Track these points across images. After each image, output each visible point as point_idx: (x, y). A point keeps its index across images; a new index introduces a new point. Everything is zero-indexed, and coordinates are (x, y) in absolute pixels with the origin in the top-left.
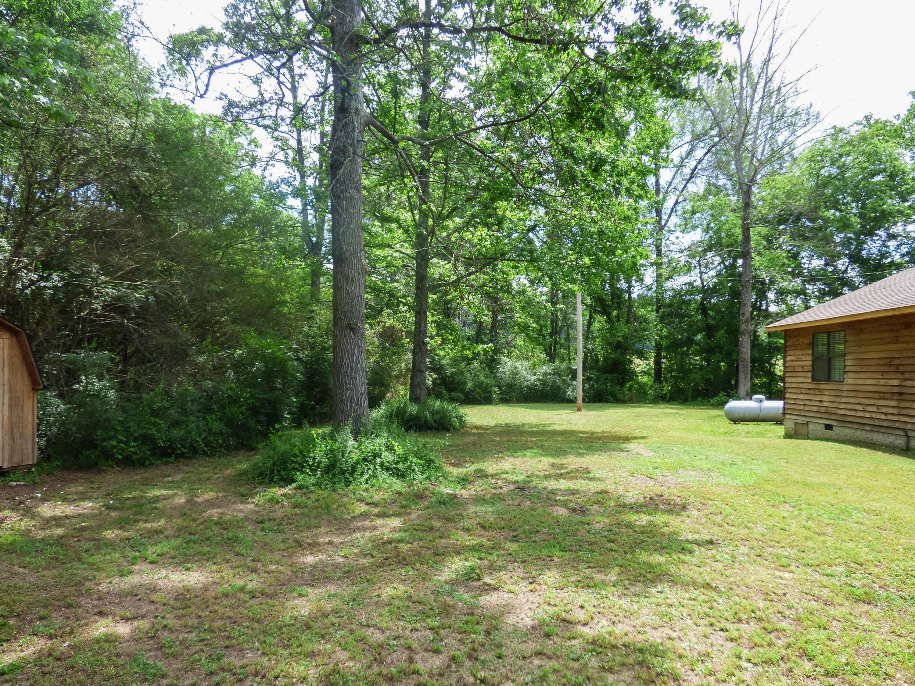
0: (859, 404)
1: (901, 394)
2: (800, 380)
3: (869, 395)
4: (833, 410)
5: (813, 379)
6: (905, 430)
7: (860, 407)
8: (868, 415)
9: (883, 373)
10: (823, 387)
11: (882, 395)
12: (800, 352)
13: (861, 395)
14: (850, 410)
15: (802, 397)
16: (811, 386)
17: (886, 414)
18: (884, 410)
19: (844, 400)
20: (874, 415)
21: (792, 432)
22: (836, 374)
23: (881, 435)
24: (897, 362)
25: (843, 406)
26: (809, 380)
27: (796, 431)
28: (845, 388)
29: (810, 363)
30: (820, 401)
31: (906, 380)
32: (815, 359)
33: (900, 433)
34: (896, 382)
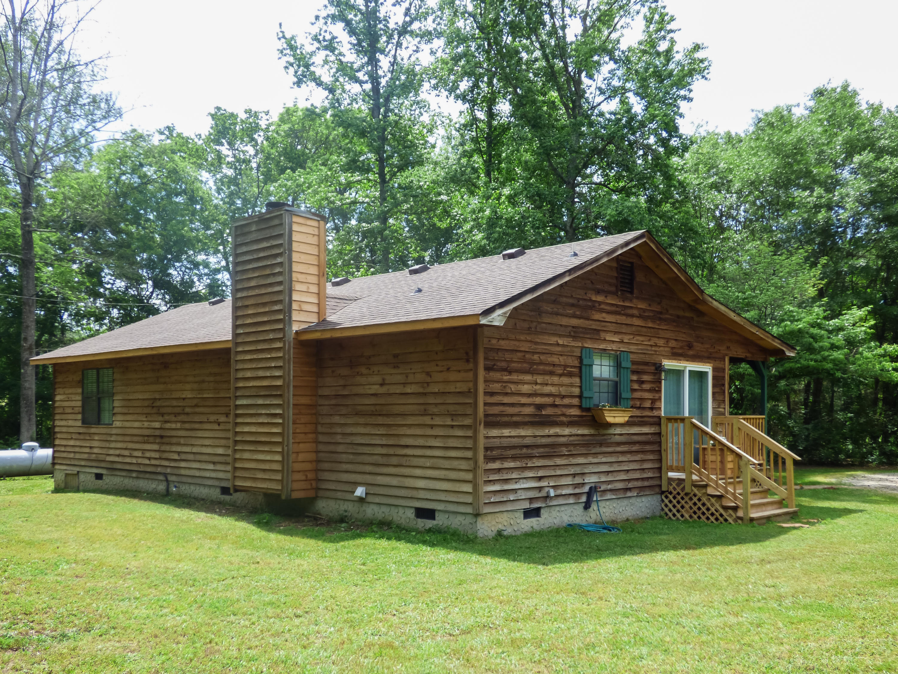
0: (126, 449)
1: (162, 437)
2: (71, 423)
3: (135, 439)
4: (102, 457)
5: (84, 422)
6: (165, 475)
7: (126, 453)
8: (134, 461)
9: (147, 414)
10: (93, 430)
11: (146, 439)
12: (70, 391)
13: (128, 439)
14: (118, 456)
15: (72, 443)
16: (81, 430)
17: (149, 459)
18: (148, 455)
19: (113, 445)
20: (140, 461)
21: (63, 485)
22: (106, 417)
23: (146, 481)
24: (158, 403)
25: (111, 452)
26: (79, 423)
27: (66, 484)
28: (114, 431)
29: (79, 404)
30: (91, 447)
31: (166, 422)
32: (85, 400)
33: (161, 478)
34: (157, 425)
